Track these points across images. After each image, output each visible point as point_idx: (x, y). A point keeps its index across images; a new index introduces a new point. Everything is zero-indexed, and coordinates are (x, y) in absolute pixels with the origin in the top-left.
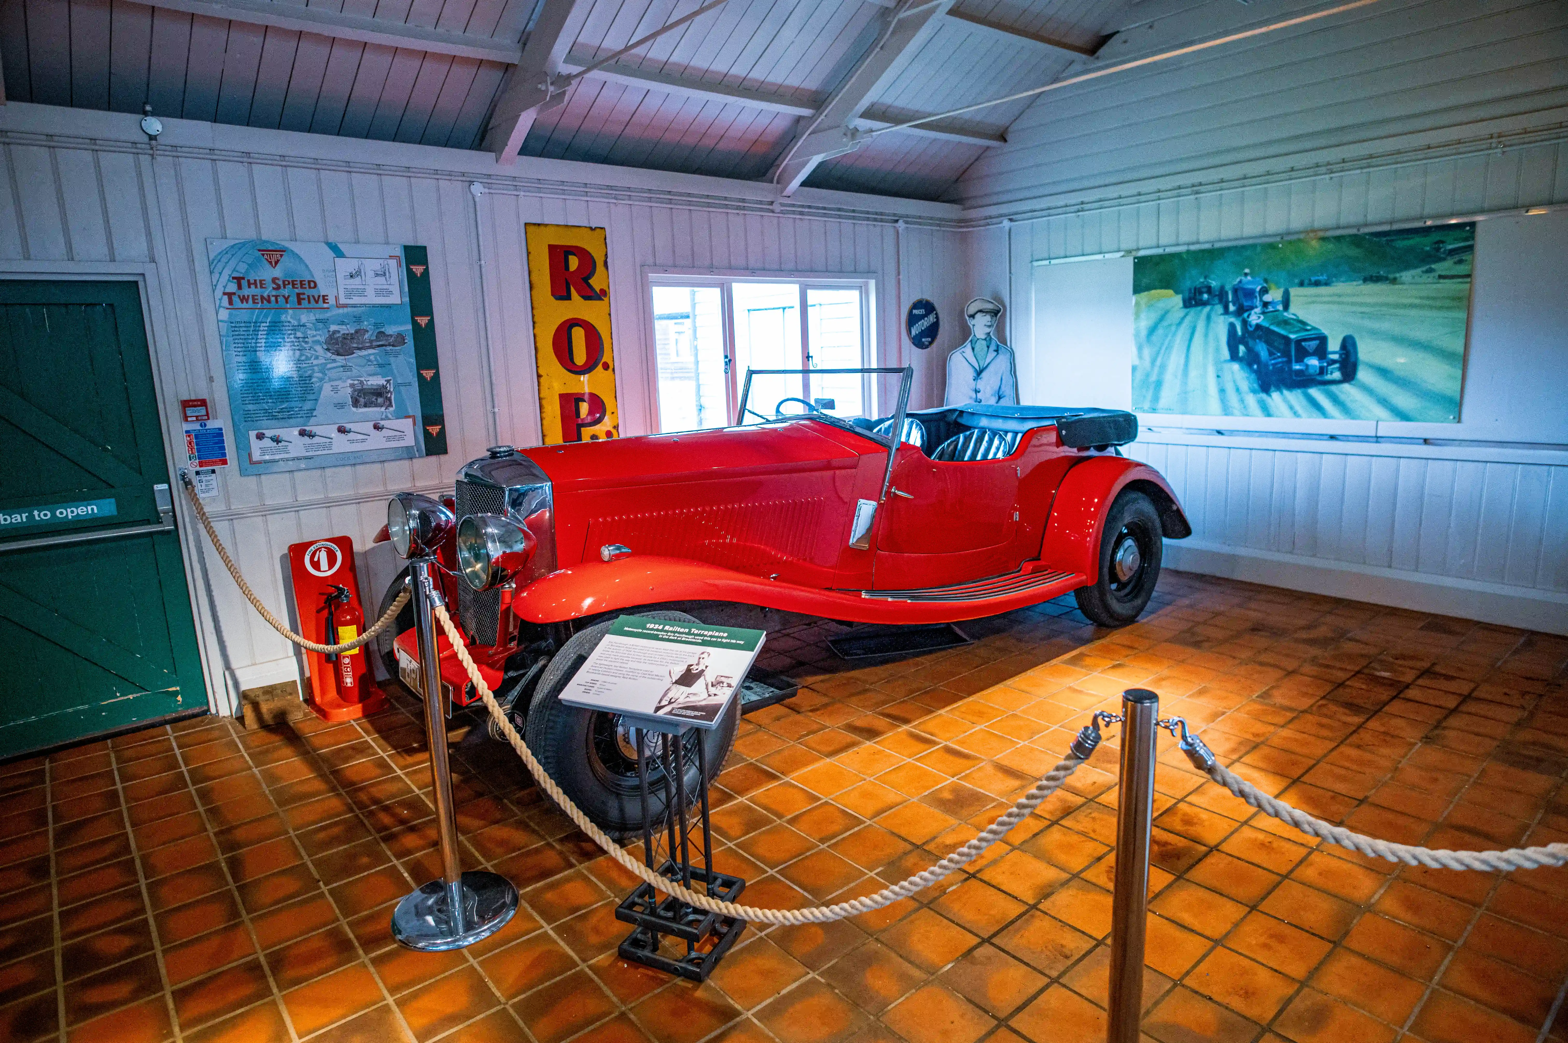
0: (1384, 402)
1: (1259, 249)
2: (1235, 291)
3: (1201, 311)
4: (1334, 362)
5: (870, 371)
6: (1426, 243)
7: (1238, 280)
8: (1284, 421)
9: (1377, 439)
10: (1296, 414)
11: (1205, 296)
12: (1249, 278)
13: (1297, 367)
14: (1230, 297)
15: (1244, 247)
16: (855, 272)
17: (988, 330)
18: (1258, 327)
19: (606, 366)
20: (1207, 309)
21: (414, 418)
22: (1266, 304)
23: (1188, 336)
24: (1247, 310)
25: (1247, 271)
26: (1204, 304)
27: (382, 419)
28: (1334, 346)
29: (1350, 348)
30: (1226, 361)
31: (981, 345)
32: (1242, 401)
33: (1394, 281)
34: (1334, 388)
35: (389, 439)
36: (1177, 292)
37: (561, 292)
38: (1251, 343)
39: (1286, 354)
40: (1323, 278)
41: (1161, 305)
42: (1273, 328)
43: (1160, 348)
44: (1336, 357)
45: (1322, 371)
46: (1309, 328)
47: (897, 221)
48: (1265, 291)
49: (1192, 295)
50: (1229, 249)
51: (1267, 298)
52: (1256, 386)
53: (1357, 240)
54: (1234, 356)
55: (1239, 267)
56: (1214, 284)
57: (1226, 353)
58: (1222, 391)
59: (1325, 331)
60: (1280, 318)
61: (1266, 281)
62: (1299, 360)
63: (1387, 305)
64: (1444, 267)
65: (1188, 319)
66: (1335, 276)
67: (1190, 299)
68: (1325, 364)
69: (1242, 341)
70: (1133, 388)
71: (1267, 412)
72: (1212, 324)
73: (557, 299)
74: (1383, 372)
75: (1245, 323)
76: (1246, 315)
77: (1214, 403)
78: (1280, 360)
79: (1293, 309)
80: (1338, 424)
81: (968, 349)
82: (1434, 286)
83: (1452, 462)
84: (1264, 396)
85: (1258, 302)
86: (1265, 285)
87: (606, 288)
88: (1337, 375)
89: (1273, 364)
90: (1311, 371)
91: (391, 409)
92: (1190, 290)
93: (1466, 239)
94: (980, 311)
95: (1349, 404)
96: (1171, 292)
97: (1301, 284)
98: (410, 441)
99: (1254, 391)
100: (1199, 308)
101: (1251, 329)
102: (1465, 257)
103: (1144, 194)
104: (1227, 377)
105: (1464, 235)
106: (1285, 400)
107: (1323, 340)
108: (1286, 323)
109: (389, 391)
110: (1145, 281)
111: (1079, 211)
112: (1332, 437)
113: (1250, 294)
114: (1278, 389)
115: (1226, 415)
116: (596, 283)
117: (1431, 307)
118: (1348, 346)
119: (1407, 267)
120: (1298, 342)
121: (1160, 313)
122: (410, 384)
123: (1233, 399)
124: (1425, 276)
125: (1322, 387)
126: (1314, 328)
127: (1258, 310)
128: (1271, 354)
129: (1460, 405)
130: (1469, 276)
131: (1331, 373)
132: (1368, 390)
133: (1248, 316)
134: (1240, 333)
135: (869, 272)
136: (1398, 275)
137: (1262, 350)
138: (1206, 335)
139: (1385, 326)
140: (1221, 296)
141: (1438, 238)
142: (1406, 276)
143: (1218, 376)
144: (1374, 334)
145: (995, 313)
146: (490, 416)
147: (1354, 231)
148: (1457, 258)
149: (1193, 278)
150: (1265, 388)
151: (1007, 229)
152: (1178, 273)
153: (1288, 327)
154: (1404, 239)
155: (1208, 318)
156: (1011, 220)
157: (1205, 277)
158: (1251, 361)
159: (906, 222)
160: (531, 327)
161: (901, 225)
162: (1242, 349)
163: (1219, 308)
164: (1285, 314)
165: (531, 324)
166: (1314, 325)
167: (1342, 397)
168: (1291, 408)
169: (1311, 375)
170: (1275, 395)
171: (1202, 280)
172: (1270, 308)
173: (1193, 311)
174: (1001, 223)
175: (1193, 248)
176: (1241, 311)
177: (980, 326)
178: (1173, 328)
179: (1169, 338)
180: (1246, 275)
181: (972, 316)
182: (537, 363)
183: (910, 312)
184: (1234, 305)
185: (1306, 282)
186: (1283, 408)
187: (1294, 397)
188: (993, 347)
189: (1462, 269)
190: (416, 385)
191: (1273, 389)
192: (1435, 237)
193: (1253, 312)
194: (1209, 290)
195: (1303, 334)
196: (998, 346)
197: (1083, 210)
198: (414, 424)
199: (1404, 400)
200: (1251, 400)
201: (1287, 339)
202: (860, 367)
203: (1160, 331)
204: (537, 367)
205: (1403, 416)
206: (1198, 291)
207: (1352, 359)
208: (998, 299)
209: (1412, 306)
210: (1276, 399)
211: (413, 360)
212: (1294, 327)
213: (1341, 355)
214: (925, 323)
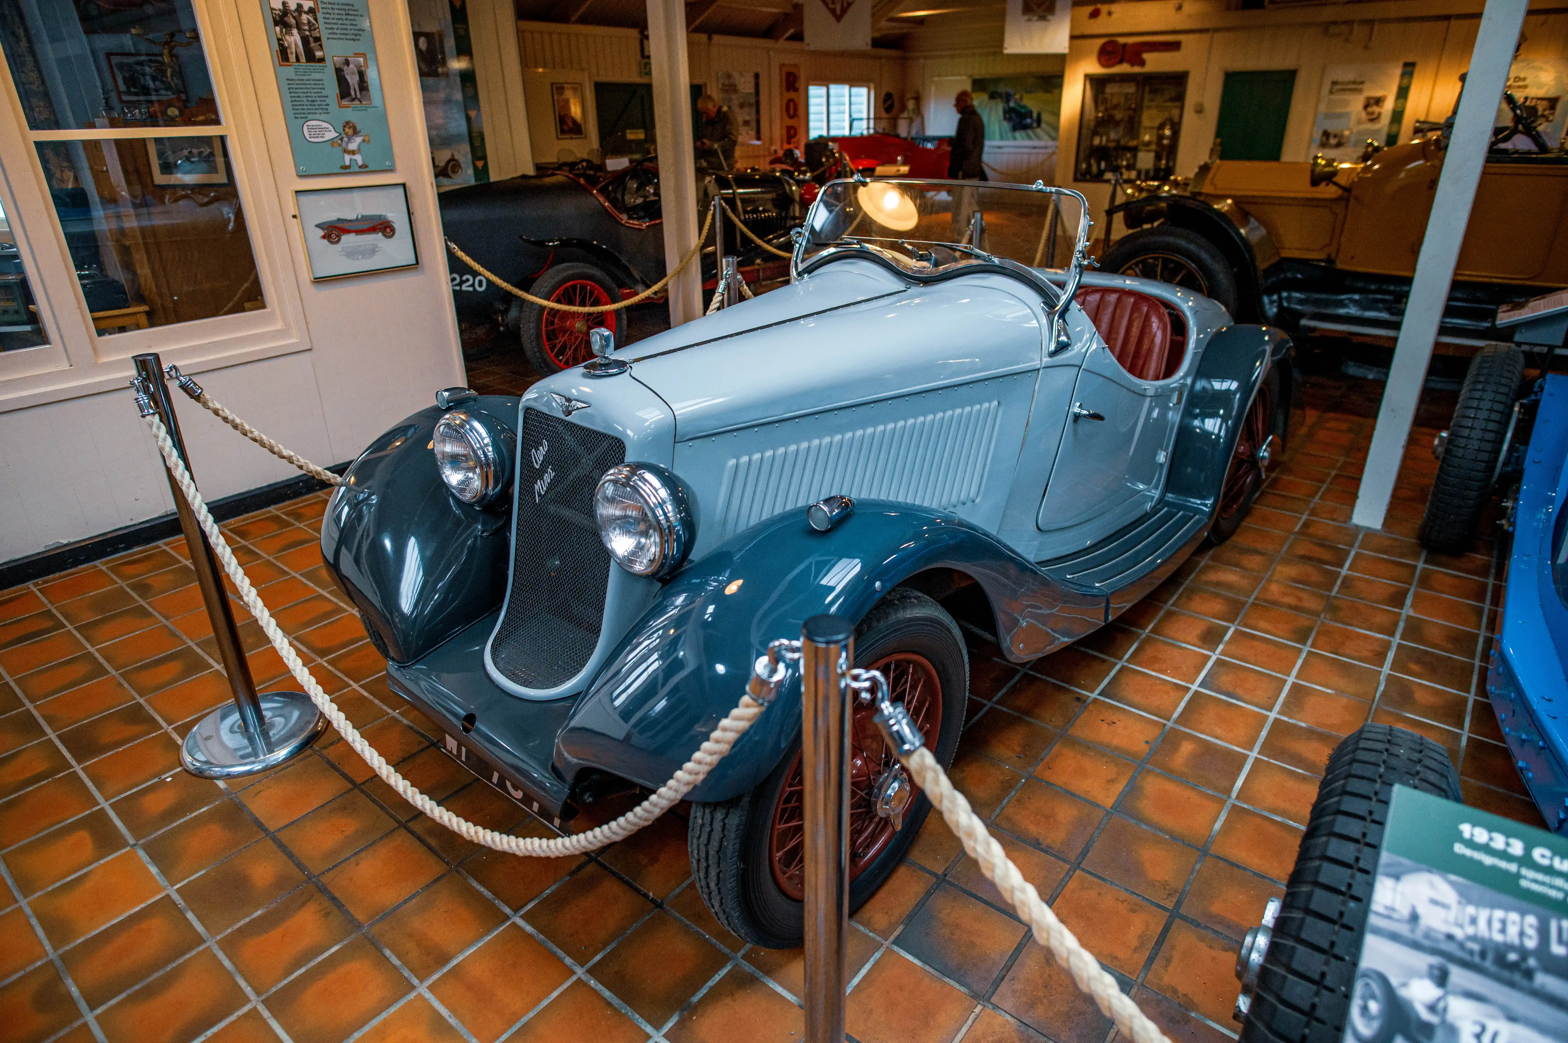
0: (1048, 134)
2: (1005, 94)
4: (1035, 120)
7: (1006, 90)
8: (1020, 142)
9: (1046, 147)
10: (1023, 140)
11: (996, 95)
12: (1010, 89)
13: (1024, 122)
14: (1004, 96)
16: (868, 80)
18: (1012, 107)
20: (996, 100)
22: (1015, 99)
28: (1035, 115)
30: (1003, 120)
32: (1007, 135)
33: (1051, 92)
34: (1035, 130)
36: (986, 93)
37: (788, 90)
38: (1010, 114)
39: (1021, 117)
42: (1017, 108)
44: (1035, 118)
45: (1032, 124)
46: (1028, 108)
48: (1015, 94)
51: (1016, 97)
52: (1011, 129)
57: (1002, 117)
58: (1001, 131)
59: (1033, 109)
60: (1019, 105)
61: (1015, 90)
62: (1024, 120)
66: (1036, 90)
67: (991, 96)
68: (1032, 121)
69: (1008, 112)
71: (1014, 139)
72: (998, 106)
74: (1049, 124)
75: (1008, 106)
77: (998, 136)
78: (1019, 120)
79: (1023, 101)
80: (1036, 143)
84: (1014, 133)
85: (1013, 99)
86: (1015, 92)
88: (1036, 125)
89: (1016, 121)
92: (991, 92)
94: (911, 98)
95: (1039, 136)
97: (1026, 92)
99: (1010, 131)
100: (993, 100)
101: (1010, 108)
104: (1002, 126)
106: (1020, 135)
107: (1032, 112)
108: (1021, 106)
112: (1033, 147)
113: (1010, 95)
114: (1018, 130)
115: (1003, 140)
118: (1039, 115)
120: (1024, 113)
123: (1004, 134)
125: (1031, 130)
127: (1013, 101)
128: (1016, 118)
131: (1034, 124)
132: (1043, 130)
133: (1009, 104)
134: (1007, 109)
135: (872, 81)
137: (1013, 116)
138: (996, 110)
140: (1001, 96)
143: (1000, 126)
149: (992, 88)
150: (1014, 130)
152: (987, 85)
153: (1021, 108)
155: (997, 103)
158: (1010, 120)
162: (1007, 116)
163: (1000, 100)
164: (1021, 103)
166: (1030, 108)
167: (1037, 133)
168: (1022, 137)
169: (1028, 125)
171: (995, 89)
172: (1016, 101)
176: (1008, 102)
177: (911, 104)
181: (908, 100)
183: (886, 98)
184: (1005, 99)
185: (1028, 92)
186: (1020, 137)
187: (1023, 133)
191: (1016, 130)
193: (1011, 102)
194: (997, 93)
195: (1026, 110)
197: (952, 58)
199: (1054, 134)
200: (1010, 135)
201: (1021, 112)
205: (1053, 139)
206: (994, 93)
207: (1040, 120)
208: (918, 93)
210: (1018, 134)
212: (1023, 108)
214: (889, 103)
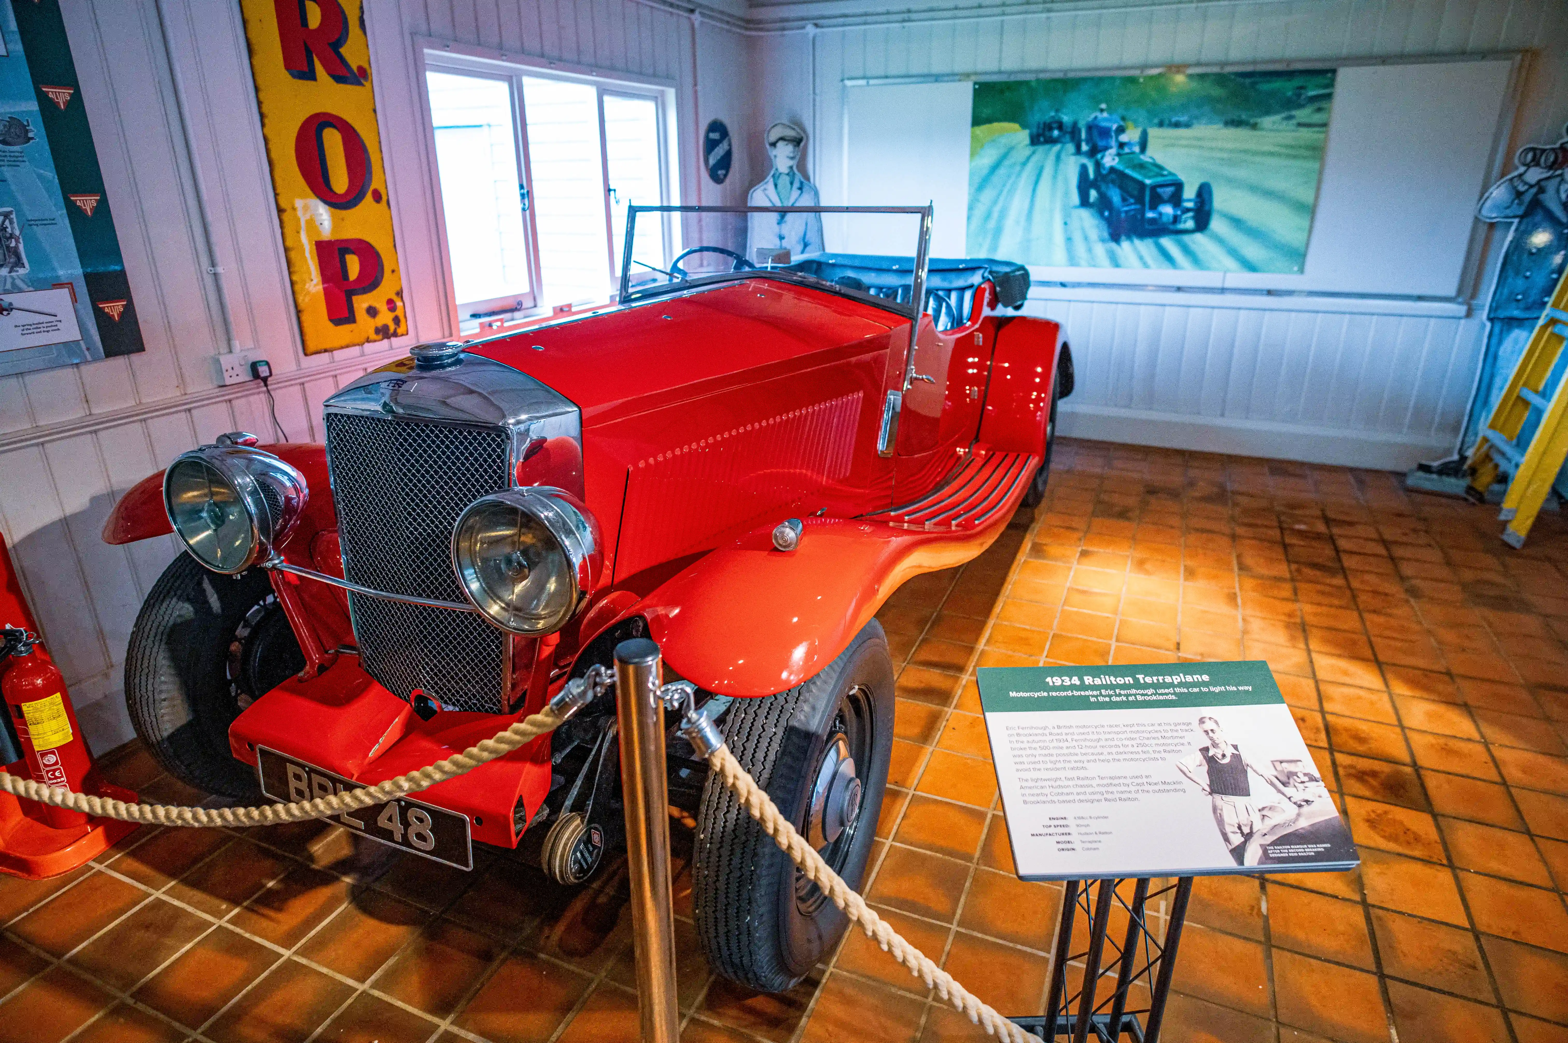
0: (1233, 253)
1: (1118, 82)
2: (1090, 128)
3: (1050, 150)
4: (1188, 210)
5: (669, 209)
6: (1287, 87)
7: (1093, 116)
8: (1132, 272)
9: (1223, 290)
10: (1146, 265)
11: (1056, 133)
12: (1105, 115)
13: (1150, 215)
14: (1083, 135)
15: (1101, 80)
16: (653, 76)
17: (791, 163)
18: (1112, 170)
19: (377, 196)
20: (1057, 147)
21: (70, 285)
22: (1121, 145)
23: (1034, 178)
24: (1101, 151)
25: (1103, 106)
26: (1053, 141)
27: (7, 292)
28: (1189, 193)
29: (1205, 196)
30: (1076, 207)
31: (784, 181)
32: (1090, 250)
33: (1254, 127)
34: (1186, 238)
35: (26, 329)
36: (1024, 126)
37: (299, 64)
38: (1103, 188)
39: (1140, 200)
40: (1183, 119)
41: (1003, 141)
42: (1128, 172)
43: (1001, 191)
44: (1190, 205)
45: (1176, 219)
46: (1165, 173)
47: (692, 11)
48: (1121, 130)
49: (1041, 131)
50: (1084, 80)
51: (1123, 138)
52: (1106, 235)
53: (1221, 79)
54: (1085, 202)
55: (1095, 101)
56: (1066, 119)
57: (1075, 199)
58: (1069, 240)
59: (1182, 177)
60: (1136, 162)
61: (1123, 119)
62: (1153, 207)
63: (1246, 151)
64: (1303, 114)
65: (1034, 159)
66: (1197, 118)
67: (1039, 135)
68: (1179, 213)
69: (1094, 184)
70: (968, 235)
71: (1115, 262)
72: (1062, 166)
73: (294, 77)
74: (1236, 222)
75: (1098, 165)
76: (1099, 156)
77: (1060, 253)
78: (1133, 207)
79: (1150, 151)
80: (1187, 275)
81: (770, 186)
82: (1294, 134)
83: (1286, 313)
84: (1113, 245)
85: (1113, 143)
86: (1122, 123)
87: (366, 66)
88: (1190, 224)
89: (1126, 212)
90: (1165, 219)
91: (21, 271)
92: (1039, 124)
93: (1327, 86)
94: (782, 139)
95: (1201, 256)
96: (1016, 126)
97: (1161, 124)
98: (70, 332)
99: (1103, 241)
100: (1047, 147)
101: (1104, 172)
102: (1323, 104)
103: (986, 7)
104: (1075, 224)
105: (1326, 81)
106: (1136, 249)
107: (1179, 186)
108: (1141, 166)
109: (12, 236)
110: (986, 112)
111: (904, 21)
112: (1179, 289)
113: (1105, 133)
114: (1129, 237)
115: (1072, 265)
116: (350, 52)
117: (1288, 156)
118: (1204, 194)
119: (1268, 112)
120: (1153, 188)
121: (1002, 151)
122: (52, 222)
123: (1080, 248)
124: (1285, 123)
125: (1173, 237)
126: (1170, 174)
127: (1113, 151)
128: (1124, 200)
129: (1303, 256)
130: (1325, 125)
131: (1185, 222)
132: (1219, 240)
133: (1102, 158)
134: (1092, 175)
135: (666, 78)
136: (1259, 120)
137: (1115, 196)
138: (1055, 177)
139: (1241, 173)
140: (1074, 134)
141: (1301, 84)
142: (1267, 121)
143: (1066, 224)
144: (1231, 182)
145: (797, 142)
146: (209, 281)
147: (1216, 70)
148: (1316, 105)
149: (1042, 112)
150: (1115, 237)
151: (811, 36)
152: (1026, 104)
153: (1143, 172)
154: (1269, 82)
155: (1058, 158)
156: (816, 25)
157: (1057, 111)
158: (1103, 206)
159: (703, 15)
160: (259, 124)
161: (697, 18)
162: (1093, 194)
163: (1071, 147)
164: (1142, 157)
165: (257, 118)
166: (1173, 171)
167: (1193, 247)
168: (1141, 258)
169: (1164, 224)
170: (1125, 244)
171: (1052, 114)
172: (1127, 150)
173: (1041, 149)
174: (803, 27)
175: (1042, 76)
176: (1094, 151)
177: (782, 157)
178: (1018, 168)
179: (1013, 178)
180: (1102, 110)
181: (774, 145)
182: (274, 188)
183: (707, 136)
184: (1087, 143)
185: (1167, 122)
186: (1133, 259)
187: (1145, 247)
188: (797, 184)
189: (1317, 118)
190: (65, 223)
191: (1123, 238)
192: (1297, 82)
193: (1108, 153)
194: (1060, 126)
195: (1159, 180)
196: (802, 183)
197: (909, 20)
198: (74, 300)
199: (1253, 251)
200: (1100, 250)
201: (1142, 185)
202: (658, 204)
203: (1002, 171)
204: (276, 195)
205: (1250, 267)
206: (1049, 127)
207: (1207, 208)
208: (797, 123)
209: (1272, 154)
210: (1126, 248)
211: (51, 174)
212: (1150, 171)
213: (1196, 203)
214: (720, 151)
